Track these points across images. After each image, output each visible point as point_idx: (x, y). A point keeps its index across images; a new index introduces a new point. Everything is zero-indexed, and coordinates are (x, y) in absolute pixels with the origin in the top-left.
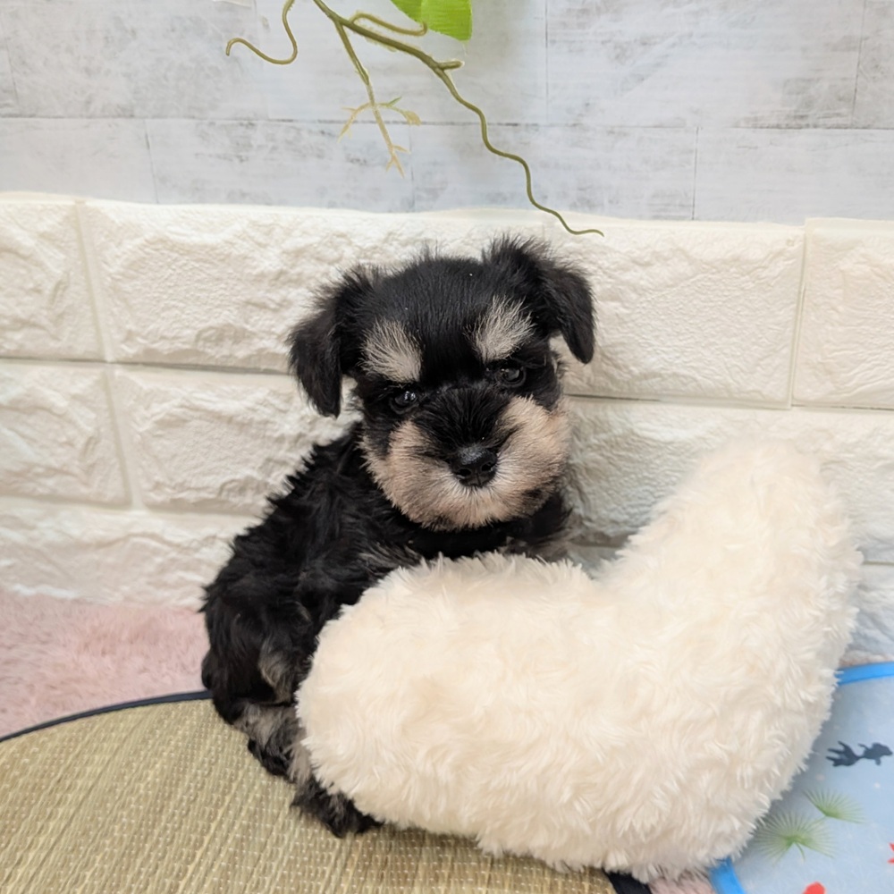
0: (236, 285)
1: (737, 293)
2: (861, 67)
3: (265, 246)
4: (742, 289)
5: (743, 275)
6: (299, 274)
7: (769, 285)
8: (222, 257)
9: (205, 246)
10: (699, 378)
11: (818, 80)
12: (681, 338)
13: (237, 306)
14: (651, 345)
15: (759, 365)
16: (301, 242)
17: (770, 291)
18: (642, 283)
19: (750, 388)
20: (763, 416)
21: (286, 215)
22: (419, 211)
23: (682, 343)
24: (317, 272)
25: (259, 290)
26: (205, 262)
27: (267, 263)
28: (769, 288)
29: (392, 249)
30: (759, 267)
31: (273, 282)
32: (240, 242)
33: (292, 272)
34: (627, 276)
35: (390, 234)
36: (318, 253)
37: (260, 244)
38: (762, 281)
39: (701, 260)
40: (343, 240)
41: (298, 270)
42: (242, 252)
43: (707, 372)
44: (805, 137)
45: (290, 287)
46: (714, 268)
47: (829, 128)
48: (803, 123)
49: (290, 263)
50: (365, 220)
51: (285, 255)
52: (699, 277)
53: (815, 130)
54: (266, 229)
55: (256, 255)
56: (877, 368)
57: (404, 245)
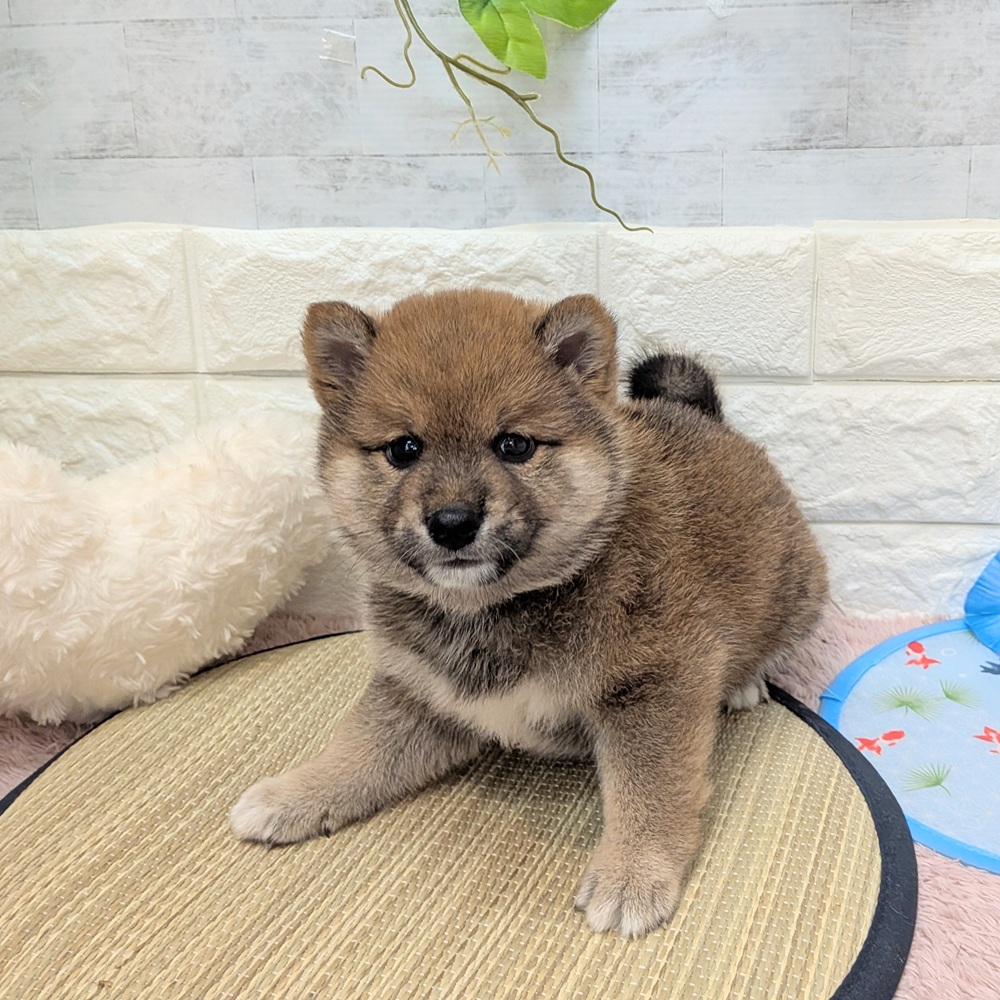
1: (762, 283)
2: (850, 100)
3: (355, 260)
4: (767, 280)
5: (767, 268)
6: (384, 283)
7: (789, 275)
8: (317, 271)
9: (302, 262)
10: (734, 358)
11: (818, 110)
12: (717, 323)
14: (693, 331)
15: (784, 344)
16: (389, 255)
17: (790, 280)
18: (683, 277)
19: (778, 365)
20: (790, 390)
21: (375, 234)
22: (491, 227)
23: (718, 328)
24: (401, 280)
26: (301, 276)
27: (356, 275)
28: (789, 278)
29: (468, 257)
30: (781, 261)
31: (361, 291)
32: (333, 257)
33: (379, 281)
34: (671, 273)
35: (467, 245)
36: (403, 263)
37: (350, 259)
38: (783, 272)
39: (732, 257)
40: (425, 252)
41: (384, 279)
42: (336, 265)
43: (741, 352)
44: (810, 156)
46: (743, 262)
47: (828, 148)
48: (807, 145)
49: (377, 274)
50: (444, 235)
51: (373, 267)
52: (730, 270)
53: (817, 150)
54: (357, 246)
55: (347, 268)
56: (883, 342)
57: (479, 254)
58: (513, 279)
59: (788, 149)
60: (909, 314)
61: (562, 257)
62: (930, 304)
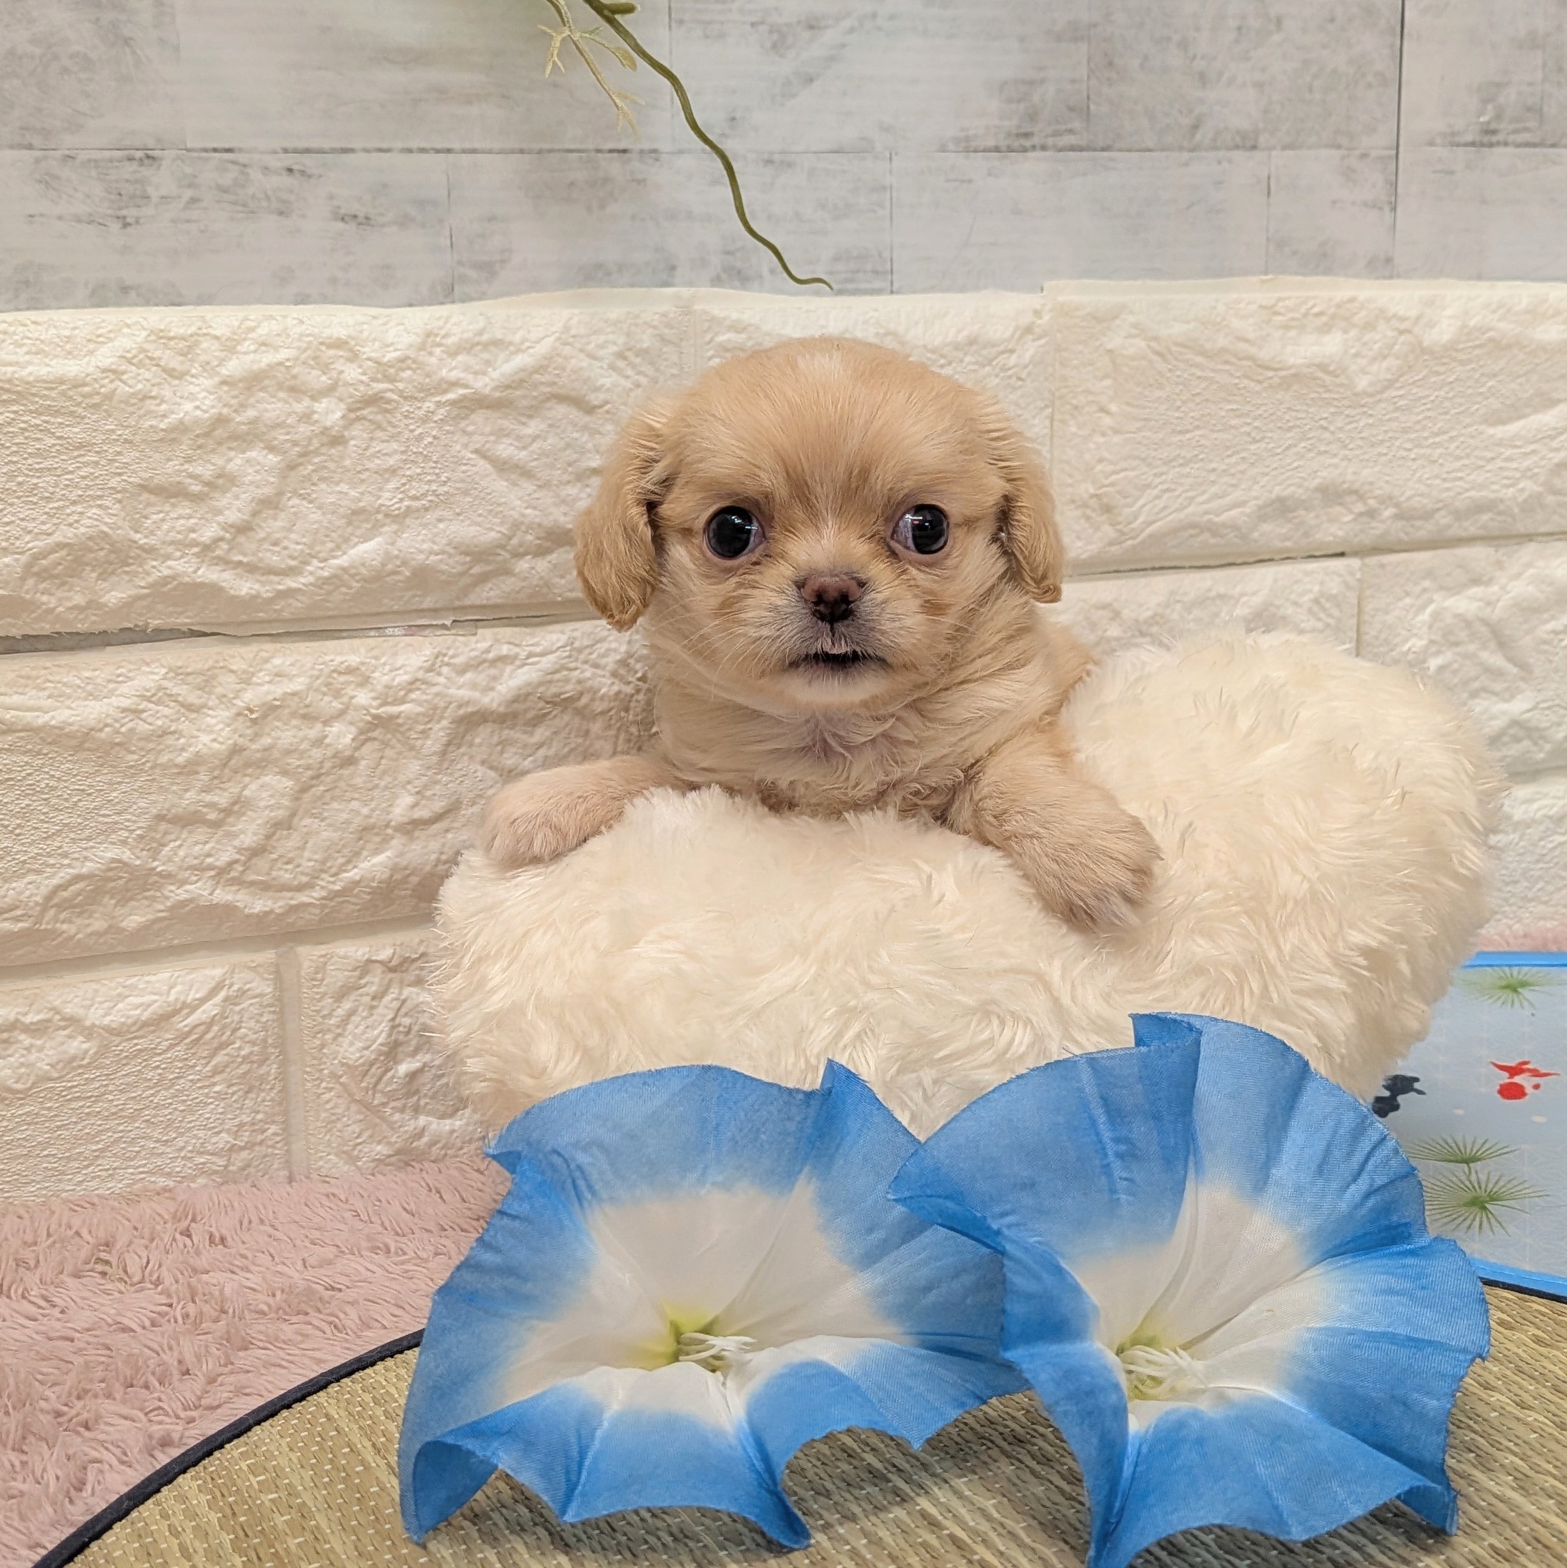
0: (119, 453)
2: (1093, 65)
3: (180, 376)
5: (984, 366)
6: (254, 422)
7: (1019, 379)
8: (97, 399)
9: (62, 382)
11: (1043, 82)
13: (119, 496)
16: (259, 361)
17: (1020, 387)
21: (221, 318)
24: (289, 414)
25: (169, 460)
26: (57, 413)
27: (188, 406)
28: (1020, 383)
29: (433, 360)
30: (1003, 352)
31: (201, 441)
32: (133, 368)
33: (238, 419)
35: (428, 335)
36: (294, 377)
37: (171, 373)
38: (1010, 373)
39: (925, 346)
40: (340, 352)
41: (251, 413)
42: (140, 386)
44: (1033, 164)
45: (230, 449)
46: (942, 356)
47: (1060, 150)
48: (1028, 143)
49: (234, 402)
50: (375, 318)
51: (226, 388)
53: (1044, 154)
54: (182, 345)
55: (167, 393)
56: (1166, 496)
57: (454, 353)
58: (525, 403)
59: (997, 149)
60: (1203, 442)
61: (621, 355)
62: (1233, 422)
